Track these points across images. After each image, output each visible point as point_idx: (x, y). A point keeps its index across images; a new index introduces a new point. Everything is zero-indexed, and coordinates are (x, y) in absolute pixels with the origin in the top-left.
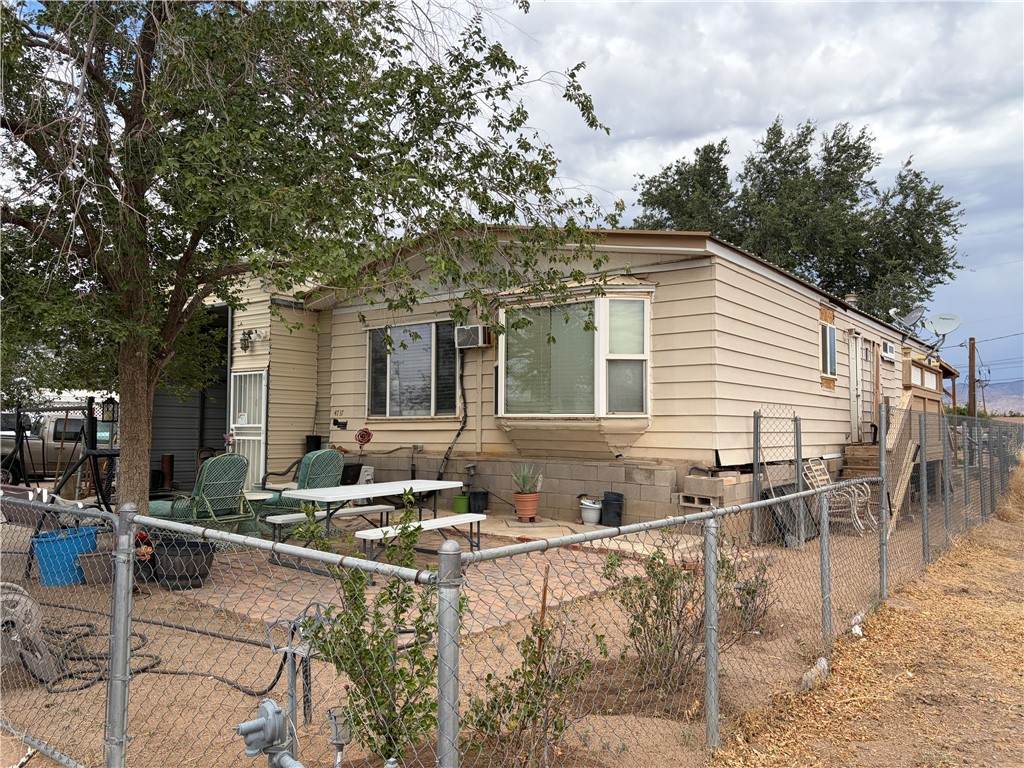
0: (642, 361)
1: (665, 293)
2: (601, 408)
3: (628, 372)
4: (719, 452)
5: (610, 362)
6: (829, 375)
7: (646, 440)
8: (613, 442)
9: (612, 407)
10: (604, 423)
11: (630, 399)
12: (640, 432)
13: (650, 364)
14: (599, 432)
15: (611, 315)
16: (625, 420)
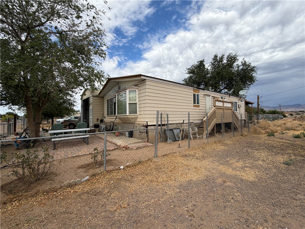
0: (136, 103)
1: (140, 88)
2: (128, 114)
3: (133, 106)
4: (148, 122)
5: (129, 104)
6: (196, 104)
7: (138, 120)
8: (132, 120)
9: (130, 113)
10: (129, 116)
11: (134, 111)
12: (137, 118)
13: (138, 104)
14: (128, 118)
15: (129, 93)
16: (133, 116)
